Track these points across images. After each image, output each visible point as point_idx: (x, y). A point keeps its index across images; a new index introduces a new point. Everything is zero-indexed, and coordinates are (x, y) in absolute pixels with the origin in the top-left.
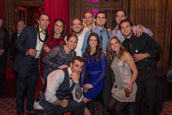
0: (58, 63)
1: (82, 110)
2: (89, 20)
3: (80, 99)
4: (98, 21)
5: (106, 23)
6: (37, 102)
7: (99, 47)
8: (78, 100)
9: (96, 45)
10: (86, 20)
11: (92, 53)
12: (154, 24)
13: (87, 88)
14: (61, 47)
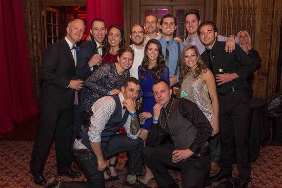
0: (108, 87)
1: (140, 150)
2: (151, 25)
3: (136, 135)
4: (165, 28)
5: (175, 31)
6: (79, 139)
7: (160, 58)
8: (133, 136)
9: (157, 56)
10: (147, 25)
11: (150, 67)
12: (253, 29)
13: (144, 118)
14: (111, 66)
